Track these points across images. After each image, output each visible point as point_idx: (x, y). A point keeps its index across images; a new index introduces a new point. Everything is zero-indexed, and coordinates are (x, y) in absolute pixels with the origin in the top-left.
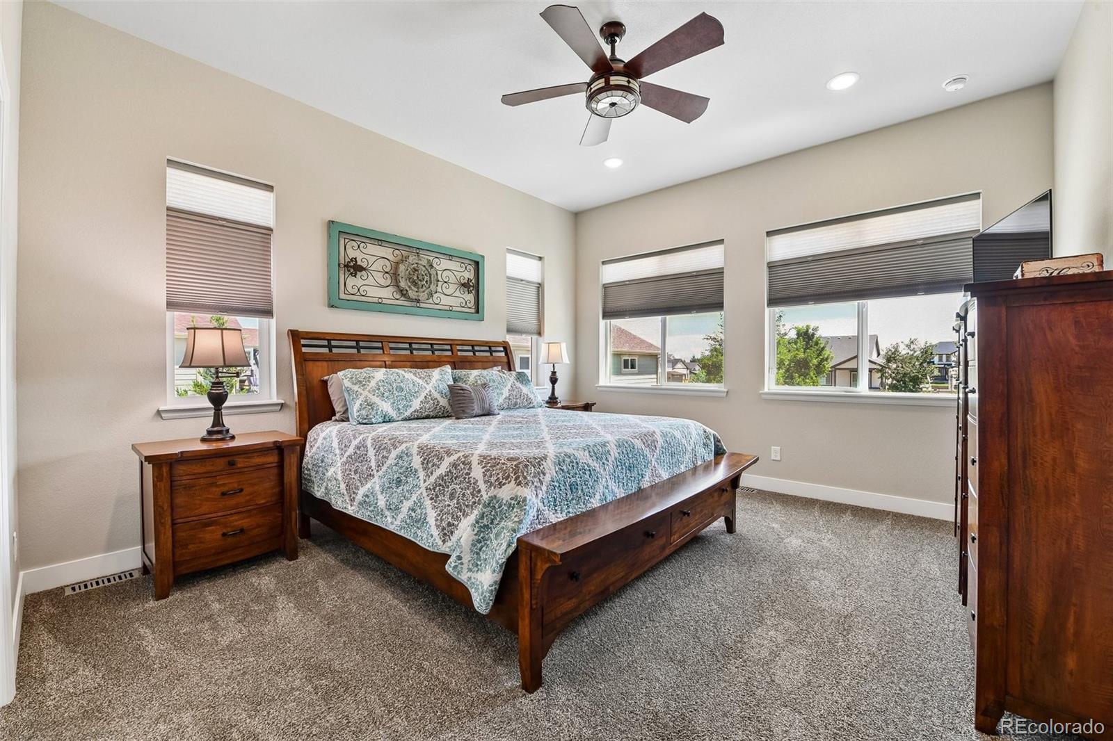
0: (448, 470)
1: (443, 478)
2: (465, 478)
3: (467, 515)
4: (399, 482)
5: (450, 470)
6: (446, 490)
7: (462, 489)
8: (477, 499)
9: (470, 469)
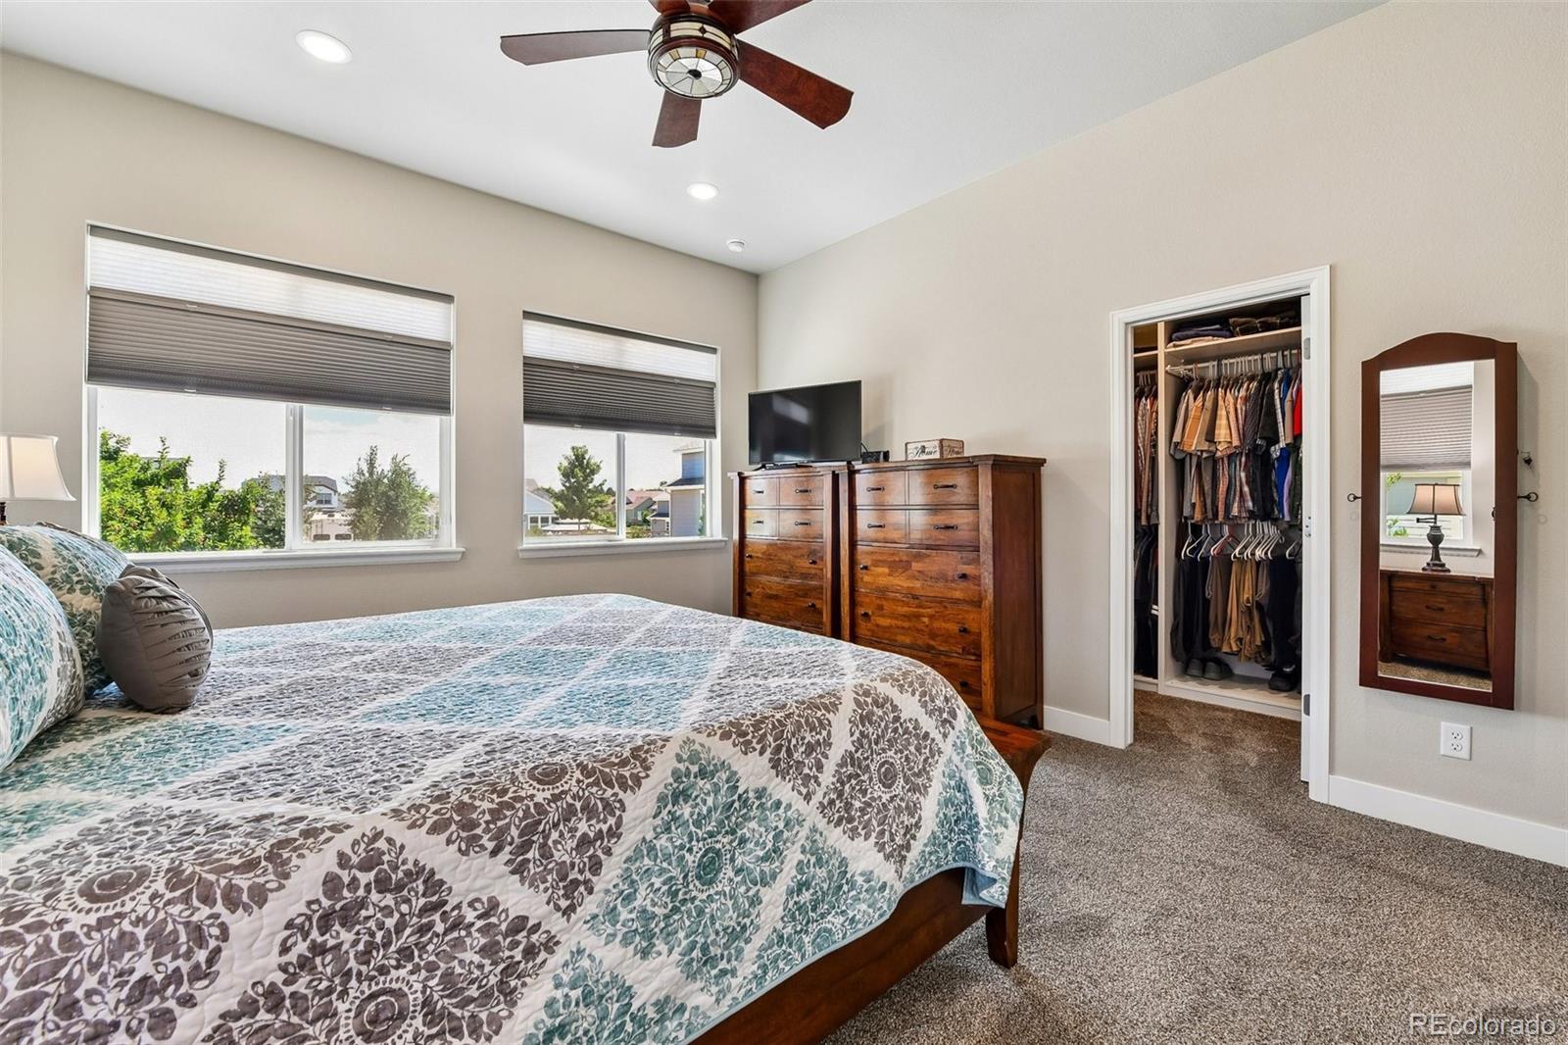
0: (857, 734)
1: (852, 758)
2: (895, 730)
3: (926, 788)
4: (708, 870)
5: (862, 733)
6: (865, 777)
7: (901, 752)
8: (927, 751)
9: (895, 708)
